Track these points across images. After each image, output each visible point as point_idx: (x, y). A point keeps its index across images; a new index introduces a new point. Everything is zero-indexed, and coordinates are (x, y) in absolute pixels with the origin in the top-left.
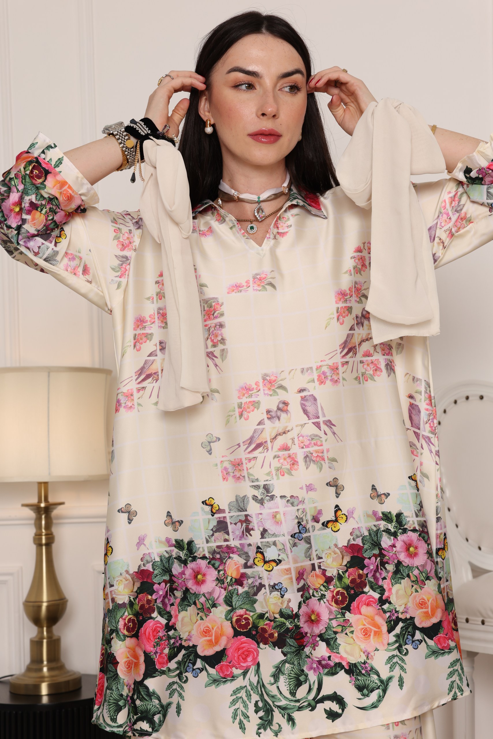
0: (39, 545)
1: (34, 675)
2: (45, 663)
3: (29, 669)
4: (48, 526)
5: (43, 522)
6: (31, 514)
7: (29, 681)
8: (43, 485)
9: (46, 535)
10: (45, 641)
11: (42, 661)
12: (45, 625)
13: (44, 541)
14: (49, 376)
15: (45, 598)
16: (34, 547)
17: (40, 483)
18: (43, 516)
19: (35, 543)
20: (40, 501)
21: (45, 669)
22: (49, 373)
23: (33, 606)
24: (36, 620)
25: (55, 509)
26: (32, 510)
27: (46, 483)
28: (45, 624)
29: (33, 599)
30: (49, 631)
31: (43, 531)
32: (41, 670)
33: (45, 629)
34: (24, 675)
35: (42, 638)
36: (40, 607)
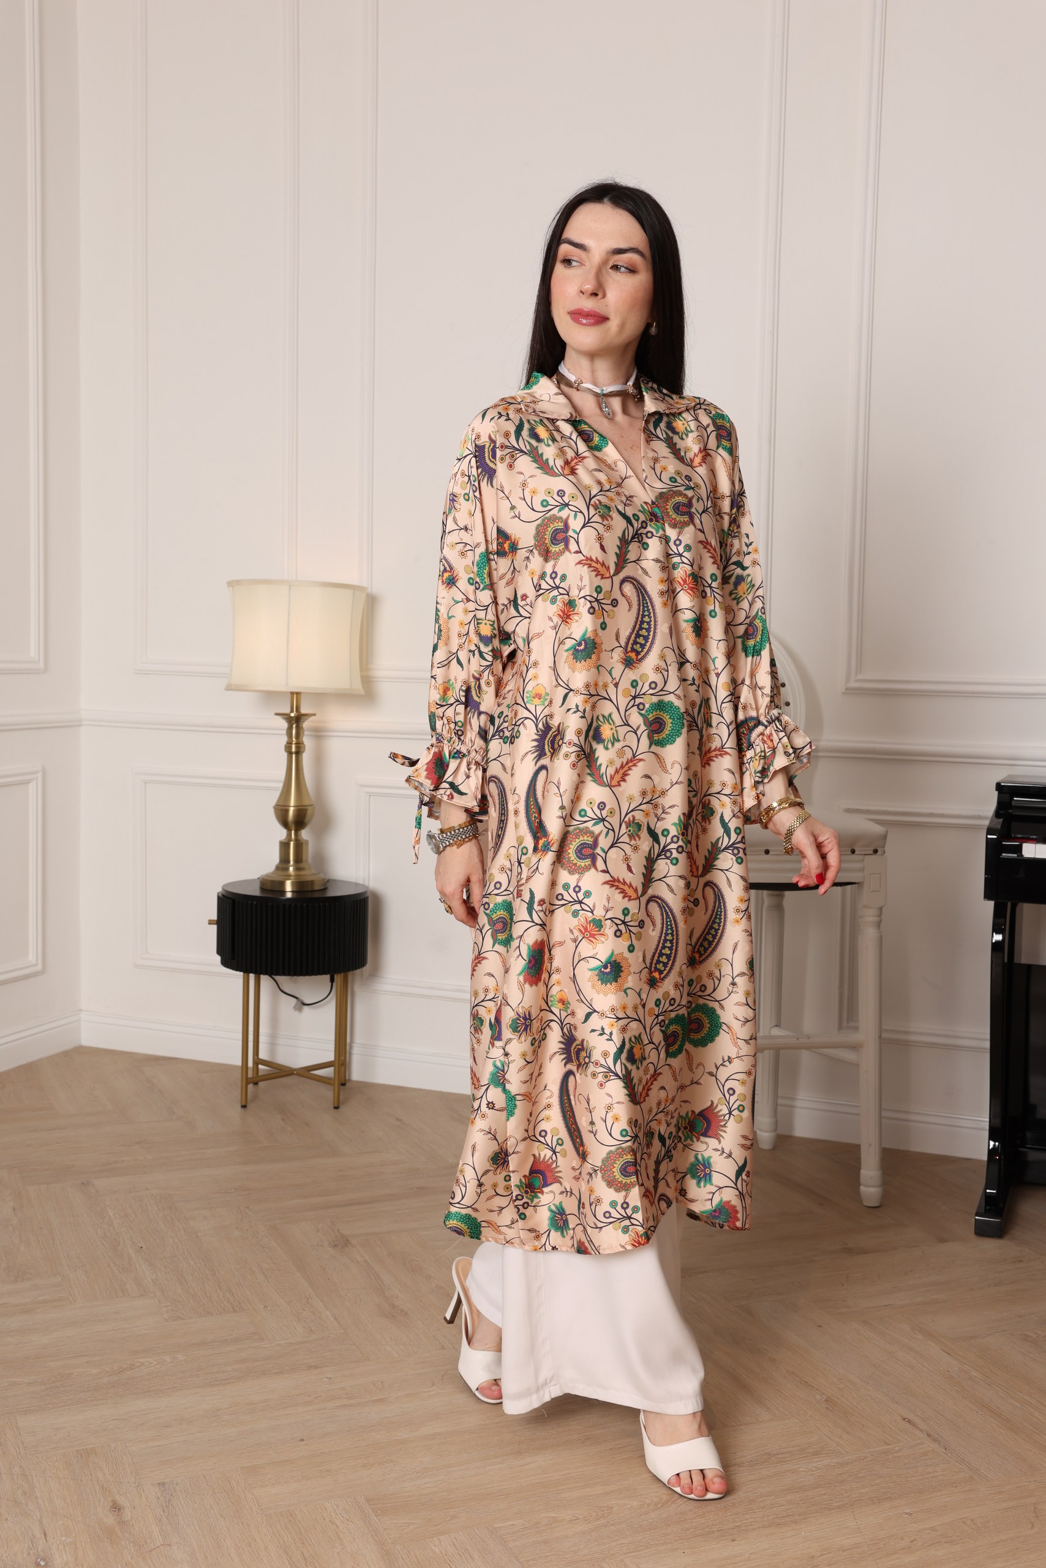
0: (290, 753)
1: (281, 873)
2: (292, 863)
3: (278, 868)
4: (298, 736)
5: (294, 732)
6: (284, 724)
7: (279, 879)
8: (295, 695)
9: (296, 744)
10: (292, 843)
11: (289, 862)
12: (293, 829)
13: (294, 750)
14: (290, 589)
15: (292, 802)
16: (285, 754)
17: (292, 693)
18: (294, 726)
19: (286, 752)
20: (292, 711)
21: (291, 869)
22: (290, 586)
23: (282, 810)
24: (285, 823)
25: (306, 719)
26: (284, 719)
27: (298, 694)
28: (293, 827)
29: (281, 804)
30: (296, 835)
31: (294, 740)
32: (288, 869)
33: (293, 832)
34: (273, 873)
35: (290, 840)
36: (287, 811)
